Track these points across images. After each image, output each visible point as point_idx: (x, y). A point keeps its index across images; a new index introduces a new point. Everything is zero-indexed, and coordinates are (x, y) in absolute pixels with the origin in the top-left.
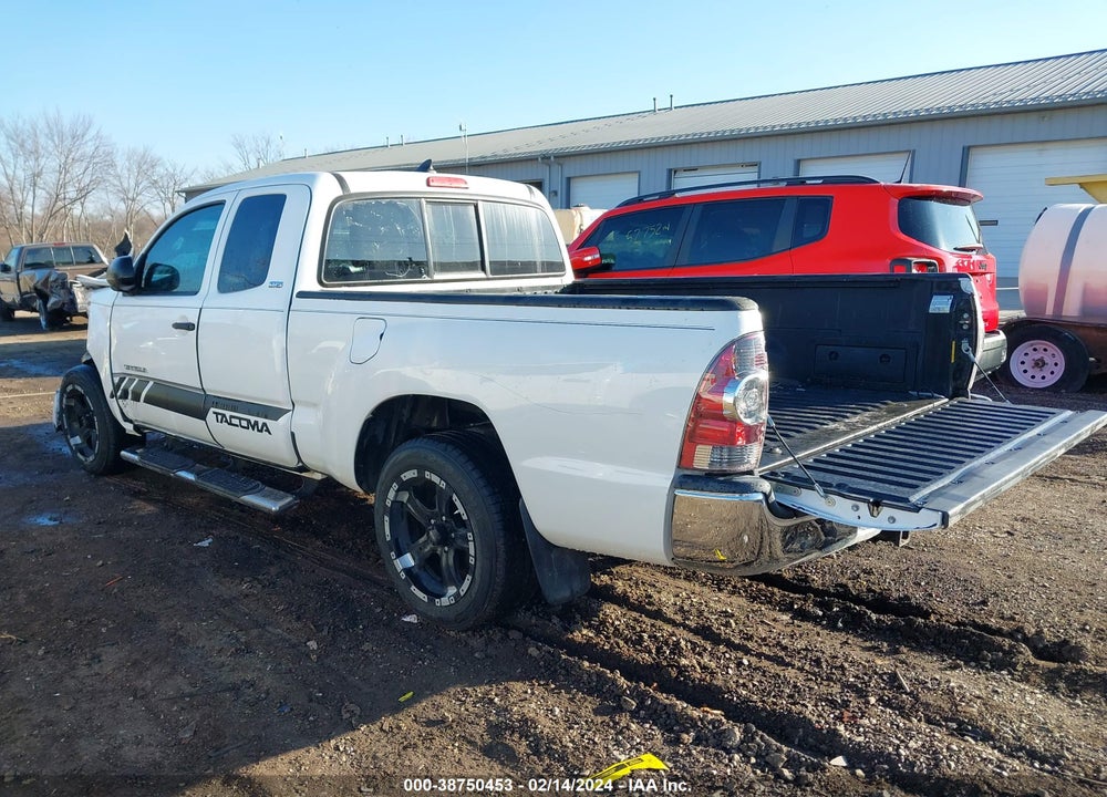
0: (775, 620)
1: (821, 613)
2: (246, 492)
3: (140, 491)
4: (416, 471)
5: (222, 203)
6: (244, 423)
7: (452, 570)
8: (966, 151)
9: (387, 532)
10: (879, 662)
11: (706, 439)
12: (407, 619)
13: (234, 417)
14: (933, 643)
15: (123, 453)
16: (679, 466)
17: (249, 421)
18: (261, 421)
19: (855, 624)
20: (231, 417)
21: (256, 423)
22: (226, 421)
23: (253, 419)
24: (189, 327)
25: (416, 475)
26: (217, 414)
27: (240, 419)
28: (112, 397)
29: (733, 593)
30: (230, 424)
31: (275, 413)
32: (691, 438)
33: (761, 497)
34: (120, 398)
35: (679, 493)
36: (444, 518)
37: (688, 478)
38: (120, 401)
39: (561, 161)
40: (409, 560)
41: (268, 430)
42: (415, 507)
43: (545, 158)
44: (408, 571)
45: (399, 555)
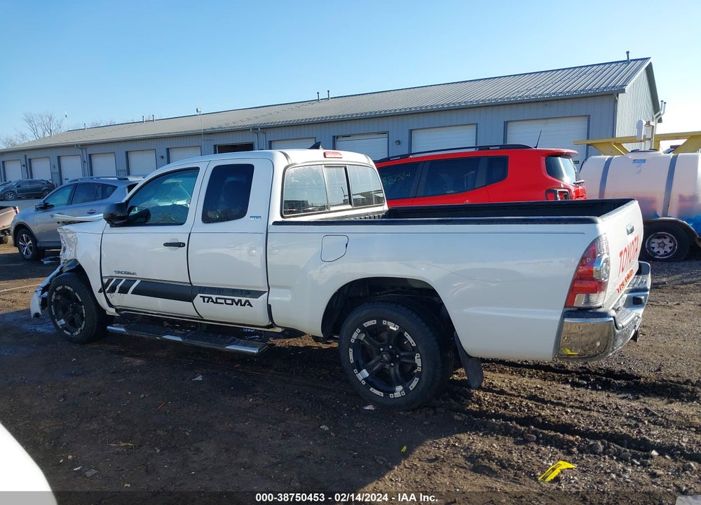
0: (564, 388)
1: (585, 383)
2: (230, 344)
3: (120, 351)
4: (375, 321)
5: (198, 169)
6: (228, 302)
7: (399, 376)
8: (506, 123)
9: (351, 357)
10: (633, 404)
11: (582, 290)
12: (368, 408)
13: (219, 298)
14: (652, 392)
15: (108, 327)
16: (565, 307)
17: (233, 300)
18: (244, 299)
19: (607, 387)
20: (217, 299)
21: (240, 301)
22: (213, 301)
23: (237, 299)
24: (180, 245)
25: (375, 323)
26: (204, 298)
27: (225, 299)
28: (100, 291)
29: (532, 377)
30: (217, 303)
31: (257, 294)
32: (573, 291)
33: (612, 319)
34: (108, 292)
35: (566, 320)
36: (390, 347)
37: (572, 311)
38: (108, 295)
39: (265, 131)
40: (365, 373)
41: (250, 305)
42: (370, 341)
43: (255, 129)
44: (365, 379)
45: (359, 371)
